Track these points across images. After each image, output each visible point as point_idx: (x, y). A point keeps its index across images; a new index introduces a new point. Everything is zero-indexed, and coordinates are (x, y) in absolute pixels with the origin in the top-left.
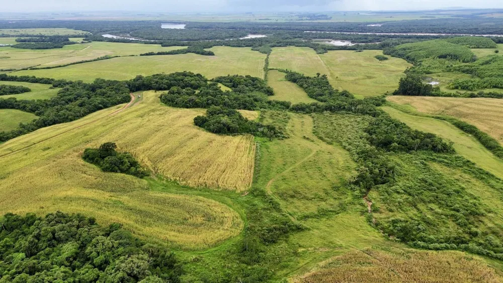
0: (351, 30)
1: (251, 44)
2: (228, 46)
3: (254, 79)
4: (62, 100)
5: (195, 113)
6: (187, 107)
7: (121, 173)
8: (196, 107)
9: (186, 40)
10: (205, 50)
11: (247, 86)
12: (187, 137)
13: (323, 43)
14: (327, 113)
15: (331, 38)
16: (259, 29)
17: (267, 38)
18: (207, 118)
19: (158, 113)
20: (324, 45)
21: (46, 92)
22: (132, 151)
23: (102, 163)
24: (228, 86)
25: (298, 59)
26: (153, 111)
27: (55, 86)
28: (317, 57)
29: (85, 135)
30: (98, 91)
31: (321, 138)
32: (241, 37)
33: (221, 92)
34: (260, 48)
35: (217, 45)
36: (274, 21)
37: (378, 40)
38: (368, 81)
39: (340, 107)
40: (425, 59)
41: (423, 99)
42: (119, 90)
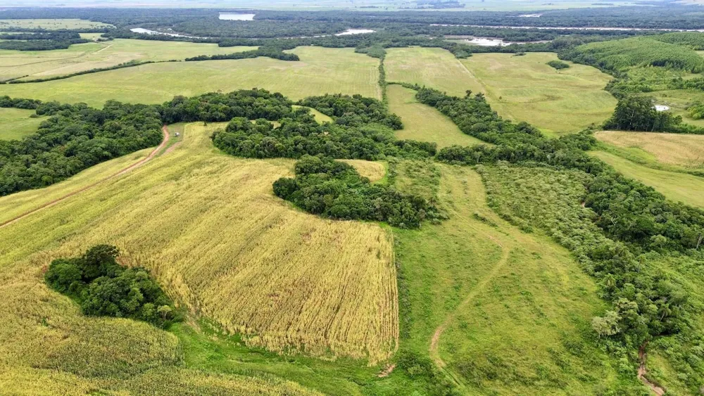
0: (499, 23)
1: (353, 43)
2: (319, 45)
3: (369, 102)
4: (43, 141)
5: (273, 168)
6: (260, 157)
7: (123, 316)
8: (275, 157)
9: (255, 37)
10: (286, 52)
11: (358, 114)
12: (260, 223)
13: (461, 42)
14: (503, 165)
15: (471, 35)
16: (363, 21)
17: (377, 34)
18: (298, 183)
19: (208, 169)
20: (464, 45)
21: (21, 124)
22: (152, 259)
23: (84, 292)
24: (326, 113)
25: (429, 67)
26: (199, 165)
27: (40, 113)
28: (458, 63)
29: (62, 222)
30: (107, 124)
31: (506, 218)
32: (337, 32)
33: (316, 125)
34: (366, 49)
35: (303, 45)
36: (383, 10)
37: (543, 38)
38: (551, 104)
39: (525, 154)
40: (630, 67)
41: (662, 138)
42: (143, 122)
